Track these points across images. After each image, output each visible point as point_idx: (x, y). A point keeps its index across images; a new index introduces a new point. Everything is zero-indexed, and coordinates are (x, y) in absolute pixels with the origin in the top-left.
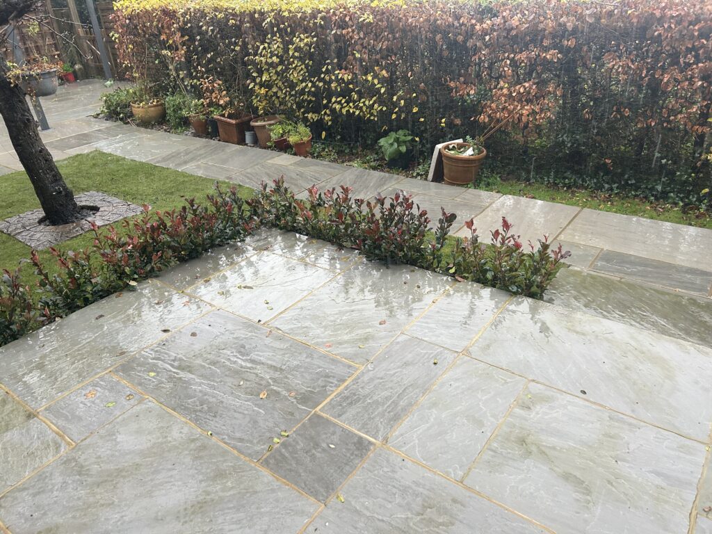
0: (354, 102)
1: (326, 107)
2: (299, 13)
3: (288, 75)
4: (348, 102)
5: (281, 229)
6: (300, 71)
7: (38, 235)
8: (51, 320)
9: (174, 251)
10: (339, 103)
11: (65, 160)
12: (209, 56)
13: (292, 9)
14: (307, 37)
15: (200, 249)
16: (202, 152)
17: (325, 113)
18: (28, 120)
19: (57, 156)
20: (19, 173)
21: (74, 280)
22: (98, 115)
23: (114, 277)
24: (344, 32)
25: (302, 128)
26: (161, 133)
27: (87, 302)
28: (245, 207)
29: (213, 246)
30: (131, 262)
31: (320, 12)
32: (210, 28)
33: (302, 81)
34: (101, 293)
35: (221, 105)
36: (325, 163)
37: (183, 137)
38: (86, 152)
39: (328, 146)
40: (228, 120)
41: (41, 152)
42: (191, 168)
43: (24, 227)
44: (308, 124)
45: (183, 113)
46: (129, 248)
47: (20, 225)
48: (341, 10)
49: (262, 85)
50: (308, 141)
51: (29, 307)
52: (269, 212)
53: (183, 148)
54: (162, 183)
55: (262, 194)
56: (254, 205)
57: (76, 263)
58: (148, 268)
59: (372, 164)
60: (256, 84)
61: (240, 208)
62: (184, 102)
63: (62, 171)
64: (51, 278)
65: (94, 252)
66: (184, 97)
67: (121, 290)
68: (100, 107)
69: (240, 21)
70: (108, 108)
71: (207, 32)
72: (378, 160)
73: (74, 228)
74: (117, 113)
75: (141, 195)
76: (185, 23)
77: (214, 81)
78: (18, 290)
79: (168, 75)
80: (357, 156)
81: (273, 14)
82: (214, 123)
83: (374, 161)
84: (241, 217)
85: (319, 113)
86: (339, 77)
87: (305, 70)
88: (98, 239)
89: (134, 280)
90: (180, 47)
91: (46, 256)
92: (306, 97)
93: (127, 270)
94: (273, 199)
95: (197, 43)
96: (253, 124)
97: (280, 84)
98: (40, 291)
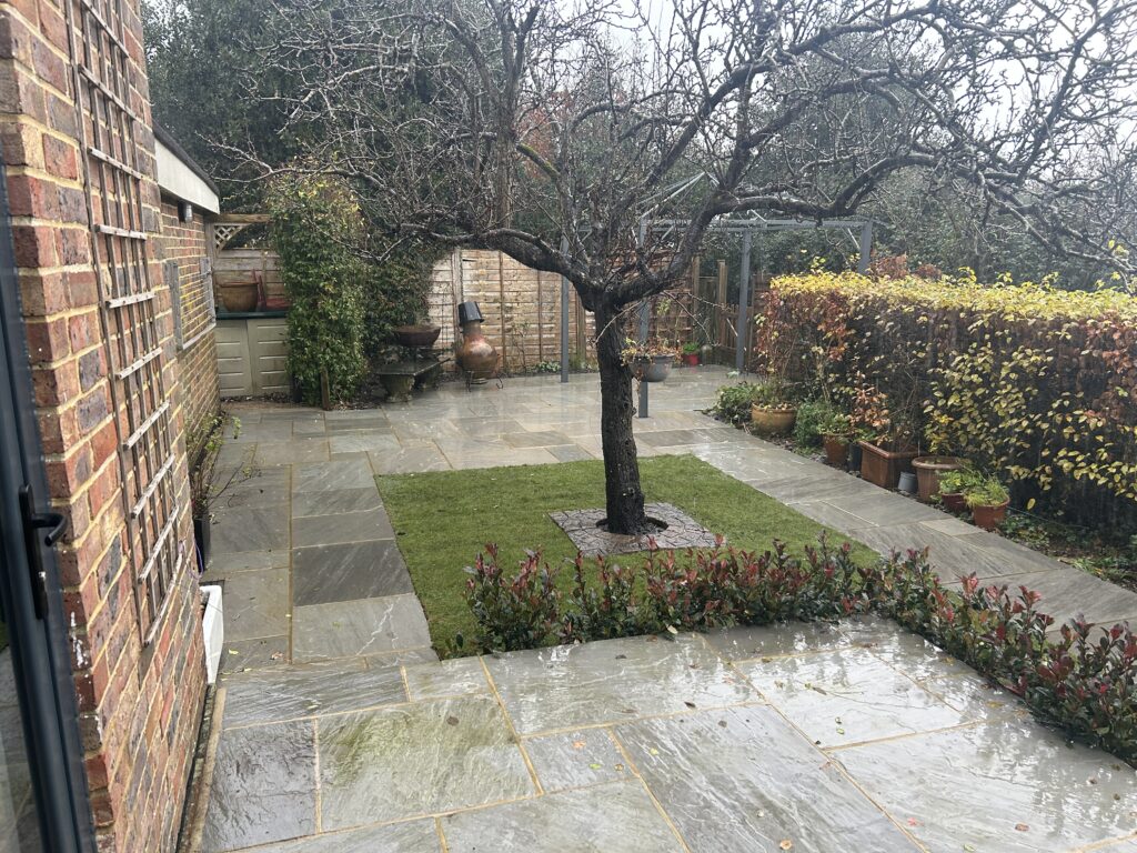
0: (1100, 463)
1: (1047, 461)
2: (1031, 318)
3: (992, 404)
4: (1089, 462)
5: (901, 624)
6: (1012, 401)
7: (591, 539)
8: (568, 640)
9: (736, 606)
10: (1072, 459)
11: (652, 458)
12: (877, 359)
13: (1023, 312)
14: (1037, 354)
15: (772, 615)
16: (828, 486)
17: (1043, 471)
18: (626, 405)
19: (643, 451)
20: (597, 461)
21: (609, 601)
22: (709, 411)
23: (653, 614)
24: (1105, 354)
25: (994, 486)
26: (780, 450)
27: (614, 634)
28: (856, 577)
29: (791, 617)
30: (679, 602)
31: (1069, 320)
32: (889, 324)
33: (1012, 417)
34: (632, 629)
35: (875, 428)
36: (1023, 548)
37: (808, 461)
38: (677, 454)
39: (1037, 524)
40: (880, 451)
41: (627, 443)
42: (804, 506)
43: (580, 525)
44: (1009, 481)
45: (818, 428)
46: (683, 583)
47: (577, 522)
48: (1107, 322)
49: (946, 410)
50: (1000, 508)
51: (553, 616)
52: (890, 594)
53: (802, 476)
54: (756, 515)
55: (889, 566)
56: (871, 579)
57: (618, 581)
58: (697, 617)
59: (1112, 571)
60: (936, 408)
61: (848, 575)
62: (823, 415)
63: (642, 471)
64: (587, 591)
65: (642, 575)
66: (826, 408)
67: (655, 634)
68: (713, 402)
69: (936, 319)
70: (723, 404)
71: (883, 327)
72: (1127, 568)
73: (632, 542)
74: (733, 413)
75: (724, 523)
76: (856, 313)
77: (873, 394)
78: (550, 591)
79: (813, 376)
80: (1088, 550)
81: (989, 315)
82: (859, 450)
83: (1120, 567)
84: (846, 590)
85: (1032, 468)
86: (1081, 421)
87: (1023, 401)
88: (651, 561)
89: (676, 626)
90: (841, 342)
91: (592, 566)
92: (1013, 440)
93: (671, 610)
94: (903, 577)
95: (864, 341)
96: (916, 463)
97: (976, 413)
98: (570, 601)
